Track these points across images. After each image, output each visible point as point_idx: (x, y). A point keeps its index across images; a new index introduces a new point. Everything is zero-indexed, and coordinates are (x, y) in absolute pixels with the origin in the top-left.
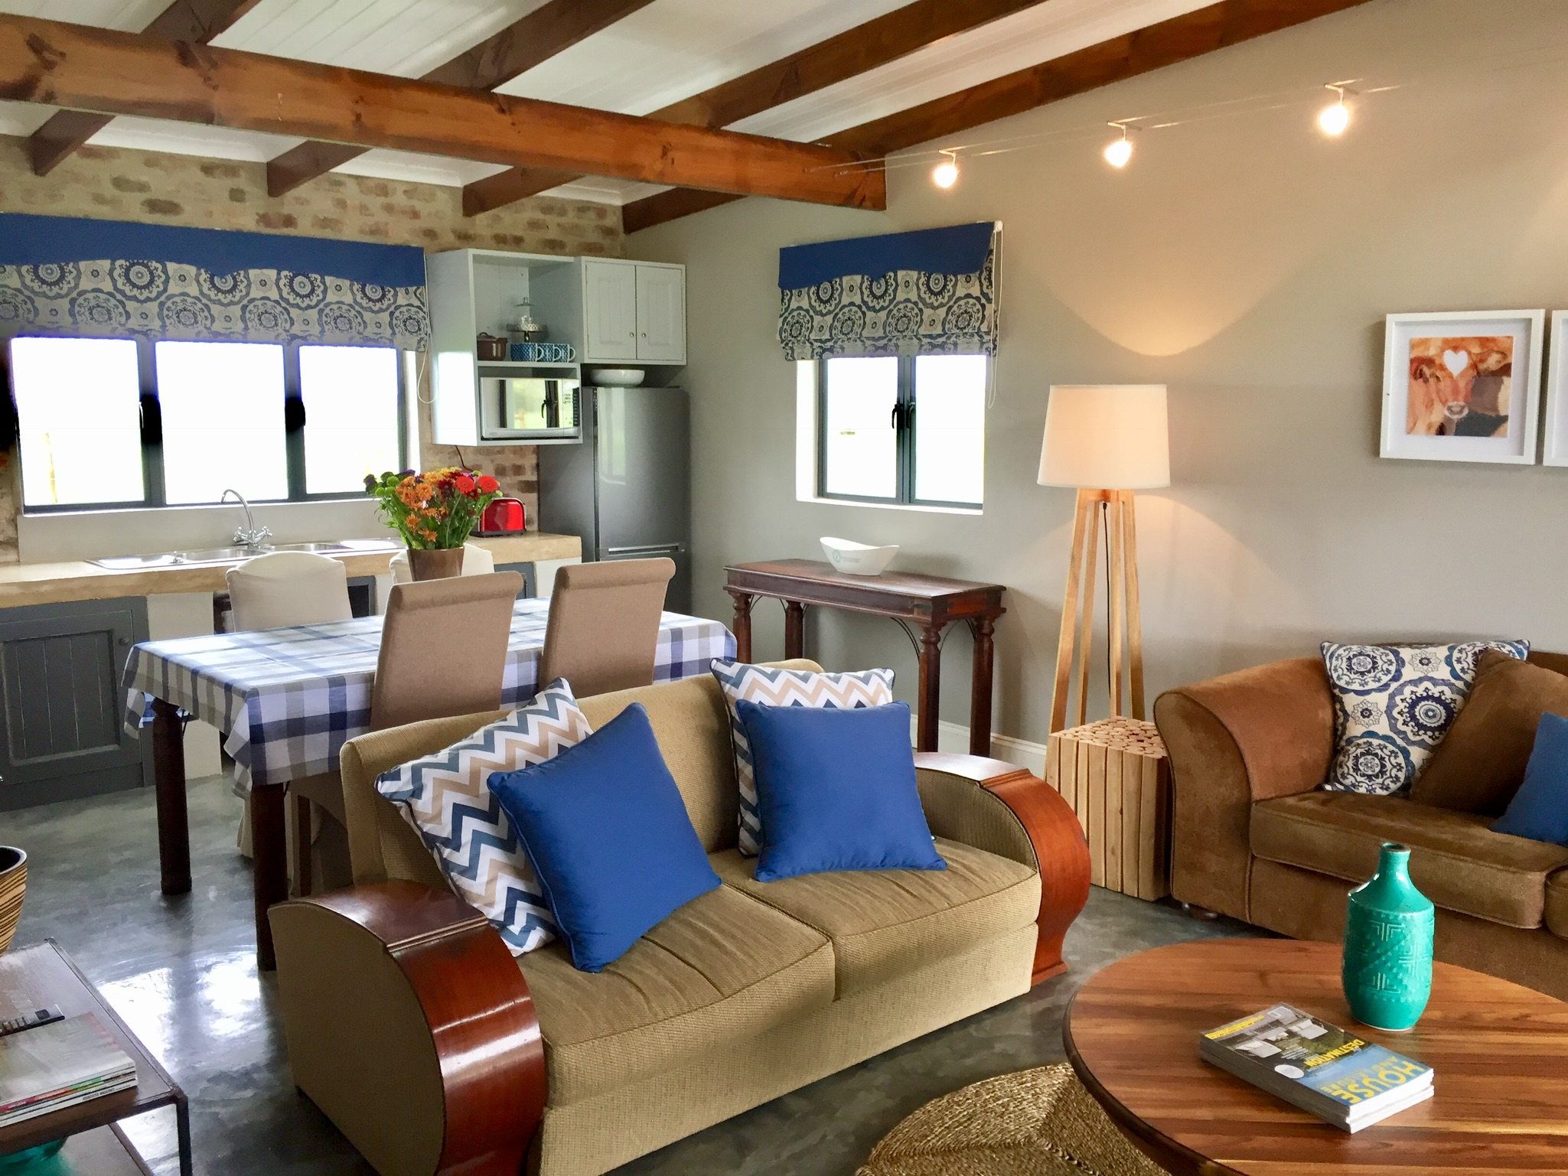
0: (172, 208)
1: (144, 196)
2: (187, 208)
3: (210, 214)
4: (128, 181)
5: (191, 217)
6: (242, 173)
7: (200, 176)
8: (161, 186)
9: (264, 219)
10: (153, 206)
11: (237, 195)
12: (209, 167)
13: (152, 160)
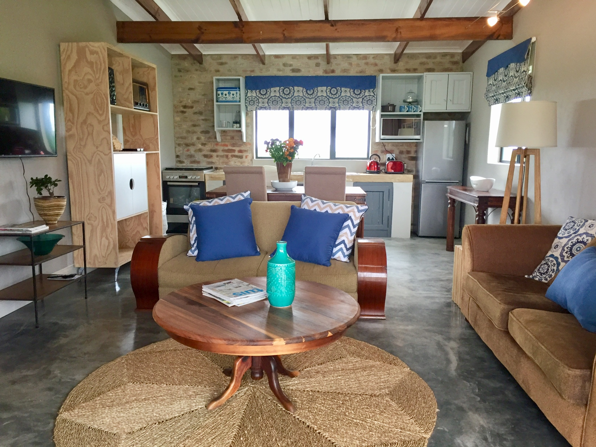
0: (298, 70)
1: (291, 68)
2: (303, 70)
3: (309, 71)
4: (287, 64)
5: (304, 73)
6: (320, 58)
7: (307, 60)
8: (296, 64)
9: (326, 71)
10: (293, 71)
11: (318, 65)
12: (310, 57)
13: (294, 57)
